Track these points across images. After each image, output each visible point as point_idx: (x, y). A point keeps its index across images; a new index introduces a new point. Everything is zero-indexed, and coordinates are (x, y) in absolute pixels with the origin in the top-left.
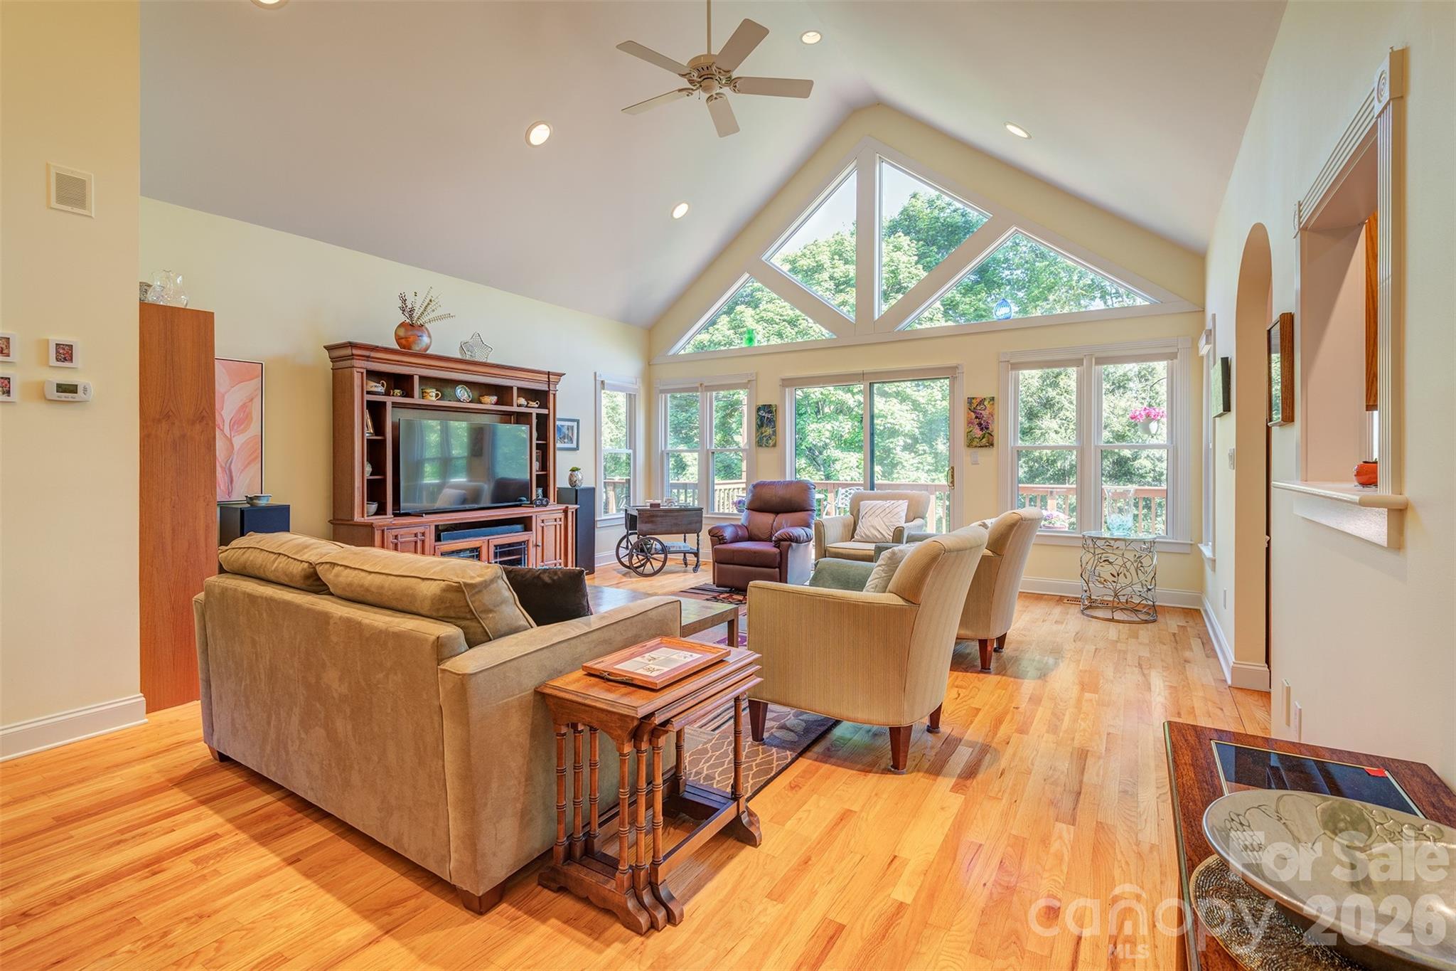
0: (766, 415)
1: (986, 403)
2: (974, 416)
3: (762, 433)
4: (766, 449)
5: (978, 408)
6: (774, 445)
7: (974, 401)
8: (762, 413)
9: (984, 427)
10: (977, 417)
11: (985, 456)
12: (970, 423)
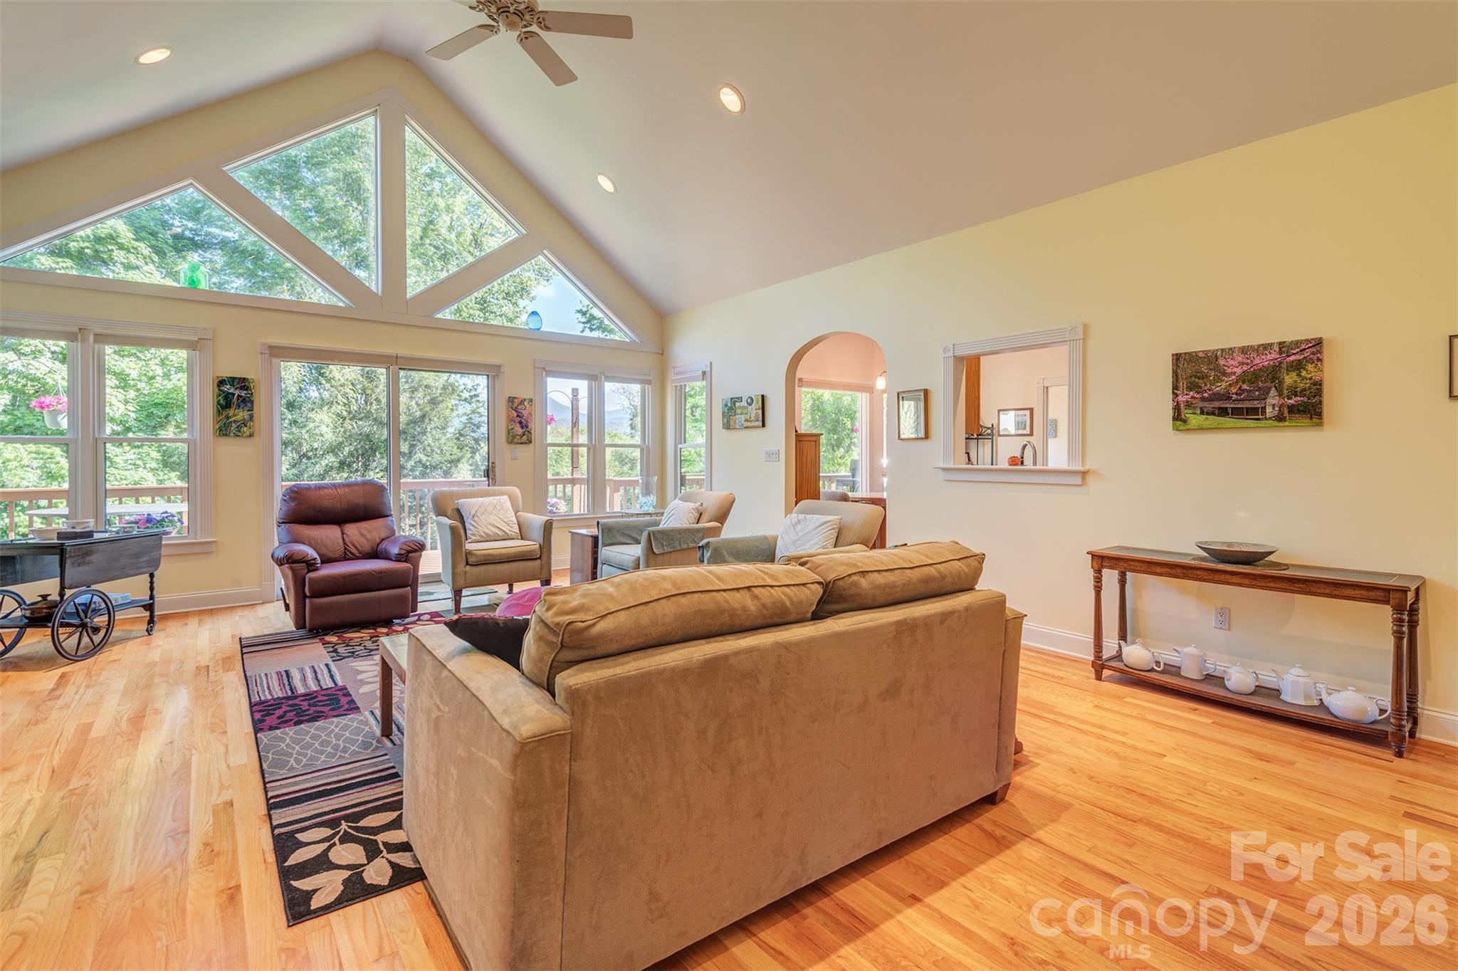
0: (237, 392)
1: (526, 403)
2: (515, 415)
3: (228, 417)
4: (237, 440)
5: (519, 407)
6: (251, 435)
7: (515, 400)
8: (226, 388)
9: (524, 425)
10: (518, 416)
11: (524, 452)
12: (511, 420)
